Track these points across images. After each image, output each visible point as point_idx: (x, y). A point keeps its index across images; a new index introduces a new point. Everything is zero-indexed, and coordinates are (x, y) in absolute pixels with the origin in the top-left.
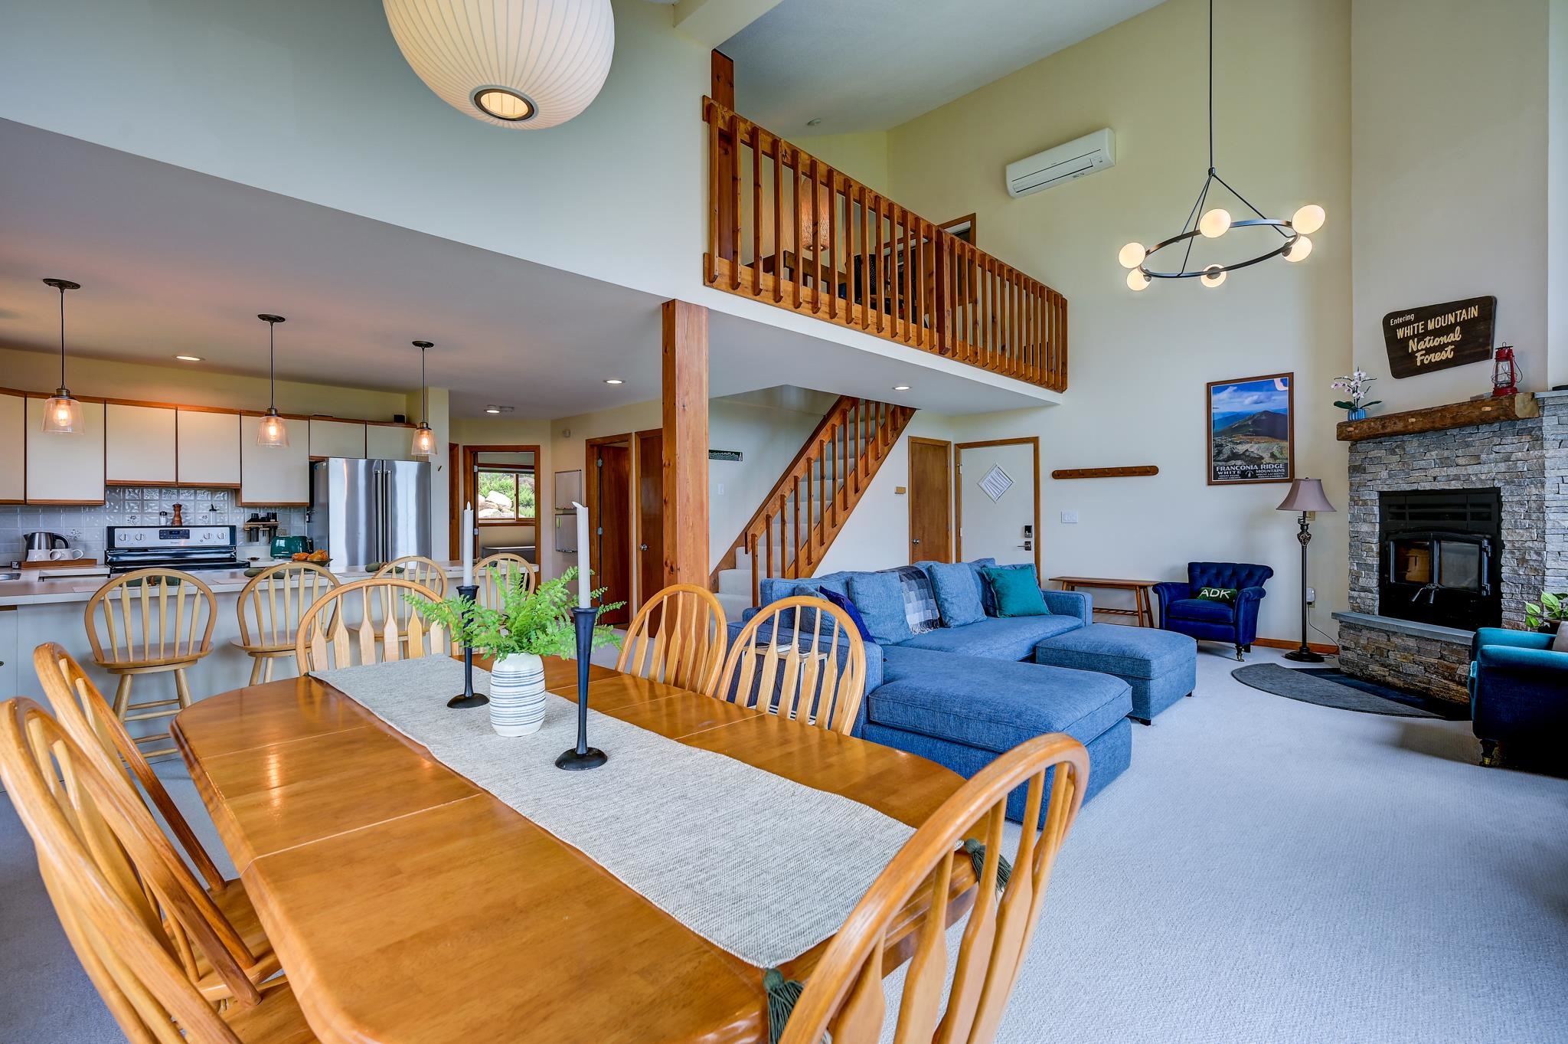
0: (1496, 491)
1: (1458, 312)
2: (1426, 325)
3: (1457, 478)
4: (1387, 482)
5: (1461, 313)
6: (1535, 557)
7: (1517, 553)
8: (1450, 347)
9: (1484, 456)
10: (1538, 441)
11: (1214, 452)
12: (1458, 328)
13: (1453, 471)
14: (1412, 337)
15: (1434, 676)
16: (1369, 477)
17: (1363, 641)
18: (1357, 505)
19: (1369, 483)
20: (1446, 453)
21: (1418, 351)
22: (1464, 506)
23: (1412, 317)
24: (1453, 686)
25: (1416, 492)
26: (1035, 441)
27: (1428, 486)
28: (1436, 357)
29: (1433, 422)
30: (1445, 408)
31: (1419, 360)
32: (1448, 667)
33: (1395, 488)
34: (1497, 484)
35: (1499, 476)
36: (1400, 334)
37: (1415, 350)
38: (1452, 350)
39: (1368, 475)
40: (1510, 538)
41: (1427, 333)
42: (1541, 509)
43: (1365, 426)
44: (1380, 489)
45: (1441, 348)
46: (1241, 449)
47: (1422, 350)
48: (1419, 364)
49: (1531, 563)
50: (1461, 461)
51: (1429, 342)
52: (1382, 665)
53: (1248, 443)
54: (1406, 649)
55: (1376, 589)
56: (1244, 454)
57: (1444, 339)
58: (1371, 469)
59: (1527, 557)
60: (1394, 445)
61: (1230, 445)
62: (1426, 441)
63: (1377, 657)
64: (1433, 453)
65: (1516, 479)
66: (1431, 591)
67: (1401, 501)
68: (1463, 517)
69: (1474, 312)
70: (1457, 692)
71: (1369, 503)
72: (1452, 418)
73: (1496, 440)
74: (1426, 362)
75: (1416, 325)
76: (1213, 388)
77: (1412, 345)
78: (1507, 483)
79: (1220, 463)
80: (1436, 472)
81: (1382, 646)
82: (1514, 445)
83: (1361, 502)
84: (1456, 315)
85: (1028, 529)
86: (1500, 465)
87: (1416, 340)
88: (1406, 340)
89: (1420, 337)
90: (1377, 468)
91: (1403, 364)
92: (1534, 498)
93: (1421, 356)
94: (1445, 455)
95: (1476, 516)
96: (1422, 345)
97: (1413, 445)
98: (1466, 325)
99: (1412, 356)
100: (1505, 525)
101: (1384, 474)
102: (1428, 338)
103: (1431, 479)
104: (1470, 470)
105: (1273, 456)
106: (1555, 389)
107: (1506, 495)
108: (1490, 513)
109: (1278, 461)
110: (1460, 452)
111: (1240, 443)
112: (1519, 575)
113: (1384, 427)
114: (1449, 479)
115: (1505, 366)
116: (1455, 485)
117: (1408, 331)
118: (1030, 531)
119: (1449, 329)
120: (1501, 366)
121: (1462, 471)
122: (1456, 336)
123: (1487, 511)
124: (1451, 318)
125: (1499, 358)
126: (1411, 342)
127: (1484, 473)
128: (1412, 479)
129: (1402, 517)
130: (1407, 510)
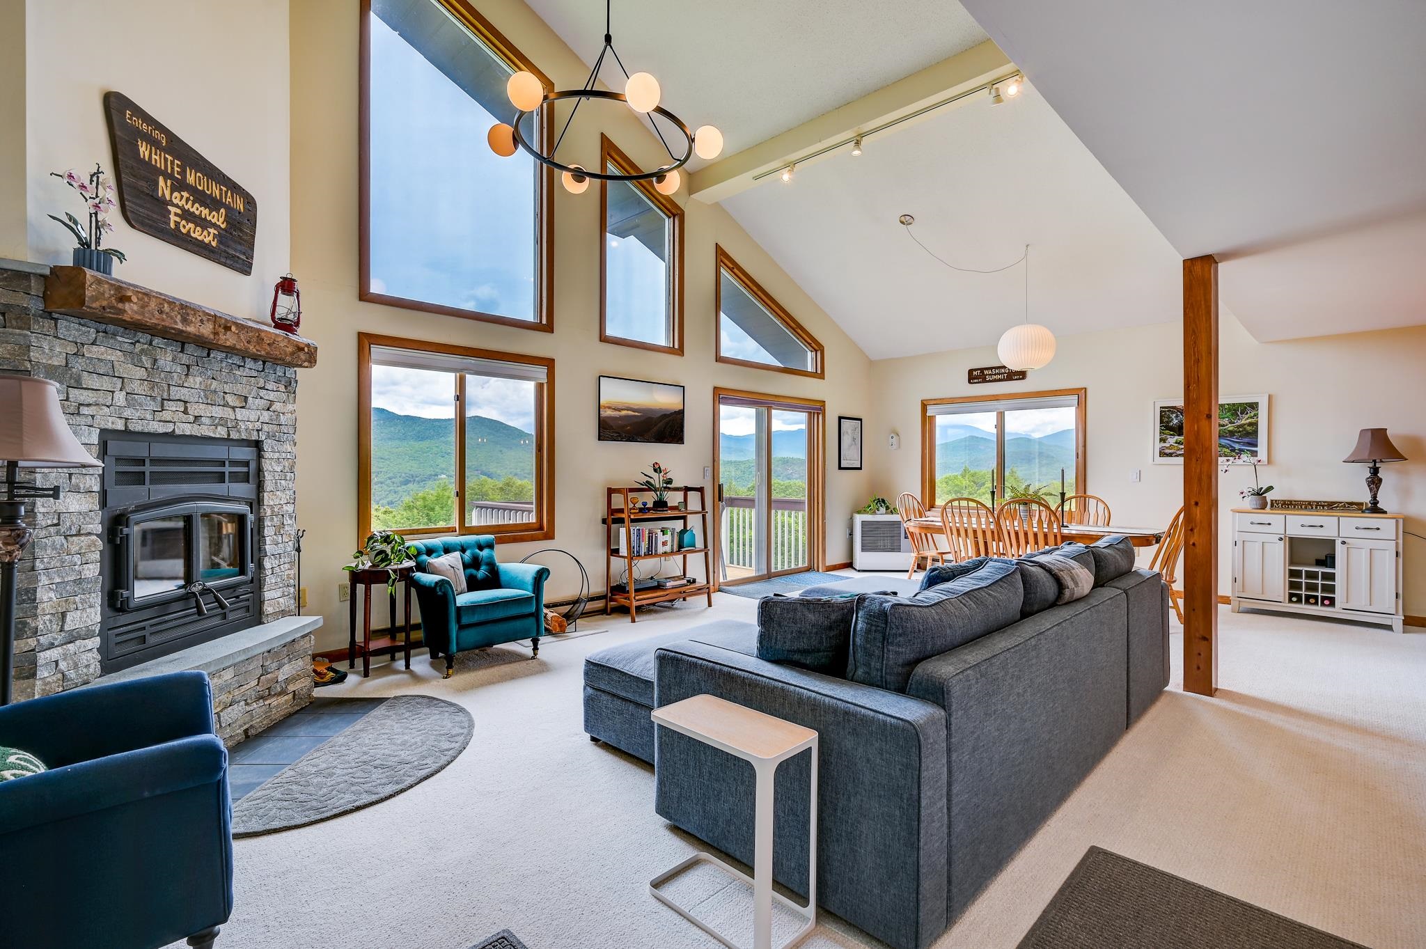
0: (259, 445)
1: (223, 189)
2: (183, 173)
3: (222, 421)
4: (125, 415)
5: (226, 194)
6: (289, 521)
7: (275, 519)
8: (212, 231)
9: (250, 400)
10: (291, 392)
12: (222, 211)
13: (218, 412)
14: (168, 176)
16: (84, 396)
19: (84, 410)
20: (214, 385)
21: (171, 204)
22: (224, 463)
23: (163, 139)
25: (170, 437)
28: (196, 233)
31: (173, 218)
35: (265, 427)
36: (143, 150)
37: (168, 198)
38: (214, 236)
39: (85, 393)
40: (272, 503)
41: (184, 184)
43: (153, 303)
44: (107, 426)
45: (203, 223)
47: (177, 206)
48: (172, 225)
49: (286, 528)
50: (229, 400)
51: (186, 200)
57: (204, 213)
58: (88, 380)
59: (284, 522)
60: (136, 348)
62: (185, 359)
64: (198, 380)
65: (276, 433)
68: (221, 478)
69: (240, 205)
73: (261, 382)
74: (184, 231)
75: (169, 158)
77: (162, 188)
78: (268, 437)
80: (201, 409)
82: (272, 392)
84: (221, 190)
86: (263, 413)
87: (168, 182)
88: (152, 173)
89: (179, 185)
90: (106, 383)
91: (143, 207)
92: (288, 455)
93: (176, 214)
94: (213, 387)
95: (233, 477)
96: (177, 199)
97: (166, 356)
98: (230, 215)
99: (163, 206)
101: (120, 398)
102: (185, 194)
103: (191, 419)
104: (240, 414)
107: (265, 449)
108: (248, 473)
115: (285, 302)
116: (220, 432)
117: (158, 159)
119: (213, 204)
120: (282, 298)
121: (228, 413)
122: (218, 218)
123: (245, 469)
124: (215, 191)
125: (277, 287)
126: (161, 179)
127: (249, 420)
128: (166, 415)
129: (139, 479)
130: (148, 468)
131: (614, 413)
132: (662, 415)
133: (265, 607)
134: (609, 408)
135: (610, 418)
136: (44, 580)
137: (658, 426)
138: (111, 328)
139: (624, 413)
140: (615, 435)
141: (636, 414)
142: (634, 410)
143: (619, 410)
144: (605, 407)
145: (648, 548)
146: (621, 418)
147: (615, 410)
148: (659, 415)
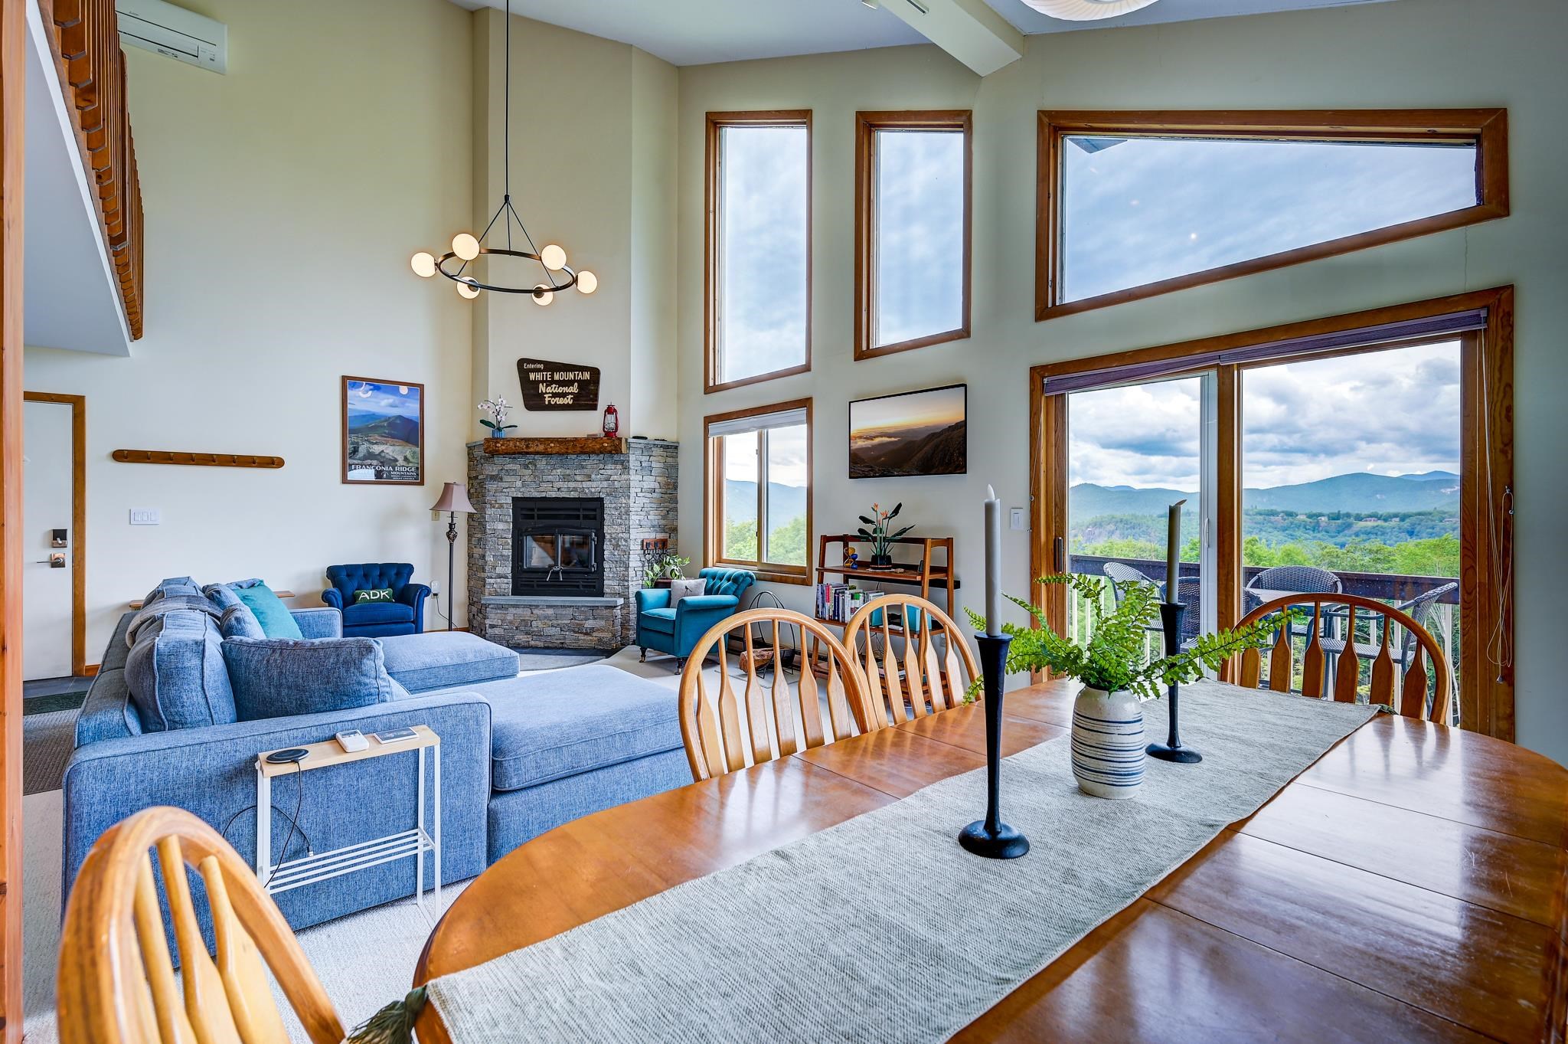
0: (601, 500)
1: (576, 373)
2: (552, 377)
3: (575, 490)
4: (521, 490)
5: (578, 374)
6: (624, 543)
7: (613, 541)
8: (570, 397)
9: (593, 476)
10: (626, 468)
11: (350, 447)
12: (576, 384)
13: (572, 485)
14: (543, 382)
15: (567, 633)
16: (505, 485)
17: (510, 617)
18: (494, 507)
19: (505, 490)
20: (568, 472)
21: (546, 393)
22: (578, 510)
23: (542, 366)
24: (582, 637)
25: (544, 499)
26: (77, 403)
27: (554, 494)
28: (560, 401)
29: (567, 449)
30: (576, 439)
31: (547, 399)
32: (578, 624)
33: (527, 495)
34: (602, 495)
35: (603, 490)
36: (532, 376)
37: (544, 392)
38: (571, 398)
39: (505, 483)
40: (609, 532)
41: (553, 382)
42: (628, 513)
43: (511, 444)
44: (515, 495)
45: (563, 395)
46: (376, 449)
47: (549, 393)
48: (547, 403)
49: (622, 547)
50: (578, 478)
51: (554, 389)
52: (527, 633)
53: (384, 444)
54: (546, 617)
55: (510, 576)
56: (379, 454)
57: (566, 389)
58: (506, 478)
59: (620, 544)
60: (528, 461)
61: (366, 445)
62: (553, 462)
63: (523, 628)
64: (558, 471)
65: (613, 493)
66: (558, 572)
67: (531, 505)
68: (577, 517)
69: (587, 376)
70: (584, 640)
71: (505, 506)
72: (581, 447)
73: (601, 466)
74: (553, 403)
75: (545, 373)
76: (348, 382)
77: (542, 388)
78: (608, 495)
79: (356, 462)
80: (560, 484)
81: (526, 618)
82: (610, 470)
83: (497, 506)
84: (575, 374)
85: (59, 535)
86: (603, 482)
87: (545, 384)
88: (536, 383)
89: (549, 383)
90: (512, 479)
91: (534, 401)
92: (624, 505)
93: (549, 397)
94: (567, 473)
95: (586, 517)
96: (549, 390)
97: (542, 463)
98: (582, 384)
99: (542, 396)
100: (606, 523)
101: (519, 484)
102: (554, 386)
103: (556, 490)
104: (585, 485)
105: (406, 459)
106: (634, 438)
107: (607, 503)
108: (595, 515)
109: (411, 465)
110: (577, 472)
111: (376, 443)
112: (614, 555)
113: (527, 447)
114: (569, 490)
115: (611, 418)
116: (573, 495)
117: (539, 376)
118: (64, 538)
119: (569, 383)
120: (609, 416)
121: (579, 485)
122: (574, 389)
123: (594, 513)
124: (571, 376)
125: (605, 412)
126: (541, 385)
127: (593, 487)
128: (541, 489)
129: (532, 517)
130: (536, 513)
131: (866, 443)
132: (929, 435)
133: (605, 589)
134: (860, 437)
135: (861, 449)
136: (488, 553)
137: (923, 451)
138: (517, 456)
139: (877, 441)
140: (867, 469)
141: (893, 439)
142: (889, 435)
143: (871, 438)
144: (855, 438)
145: (834, 611)
146: (874, 447)
147: (867, 438)
148: (925, 436)
